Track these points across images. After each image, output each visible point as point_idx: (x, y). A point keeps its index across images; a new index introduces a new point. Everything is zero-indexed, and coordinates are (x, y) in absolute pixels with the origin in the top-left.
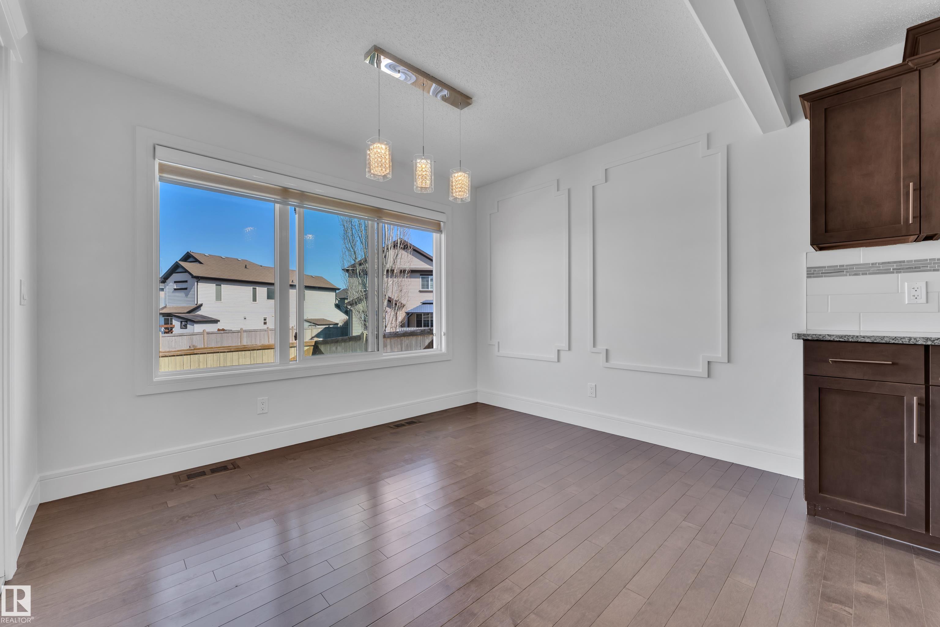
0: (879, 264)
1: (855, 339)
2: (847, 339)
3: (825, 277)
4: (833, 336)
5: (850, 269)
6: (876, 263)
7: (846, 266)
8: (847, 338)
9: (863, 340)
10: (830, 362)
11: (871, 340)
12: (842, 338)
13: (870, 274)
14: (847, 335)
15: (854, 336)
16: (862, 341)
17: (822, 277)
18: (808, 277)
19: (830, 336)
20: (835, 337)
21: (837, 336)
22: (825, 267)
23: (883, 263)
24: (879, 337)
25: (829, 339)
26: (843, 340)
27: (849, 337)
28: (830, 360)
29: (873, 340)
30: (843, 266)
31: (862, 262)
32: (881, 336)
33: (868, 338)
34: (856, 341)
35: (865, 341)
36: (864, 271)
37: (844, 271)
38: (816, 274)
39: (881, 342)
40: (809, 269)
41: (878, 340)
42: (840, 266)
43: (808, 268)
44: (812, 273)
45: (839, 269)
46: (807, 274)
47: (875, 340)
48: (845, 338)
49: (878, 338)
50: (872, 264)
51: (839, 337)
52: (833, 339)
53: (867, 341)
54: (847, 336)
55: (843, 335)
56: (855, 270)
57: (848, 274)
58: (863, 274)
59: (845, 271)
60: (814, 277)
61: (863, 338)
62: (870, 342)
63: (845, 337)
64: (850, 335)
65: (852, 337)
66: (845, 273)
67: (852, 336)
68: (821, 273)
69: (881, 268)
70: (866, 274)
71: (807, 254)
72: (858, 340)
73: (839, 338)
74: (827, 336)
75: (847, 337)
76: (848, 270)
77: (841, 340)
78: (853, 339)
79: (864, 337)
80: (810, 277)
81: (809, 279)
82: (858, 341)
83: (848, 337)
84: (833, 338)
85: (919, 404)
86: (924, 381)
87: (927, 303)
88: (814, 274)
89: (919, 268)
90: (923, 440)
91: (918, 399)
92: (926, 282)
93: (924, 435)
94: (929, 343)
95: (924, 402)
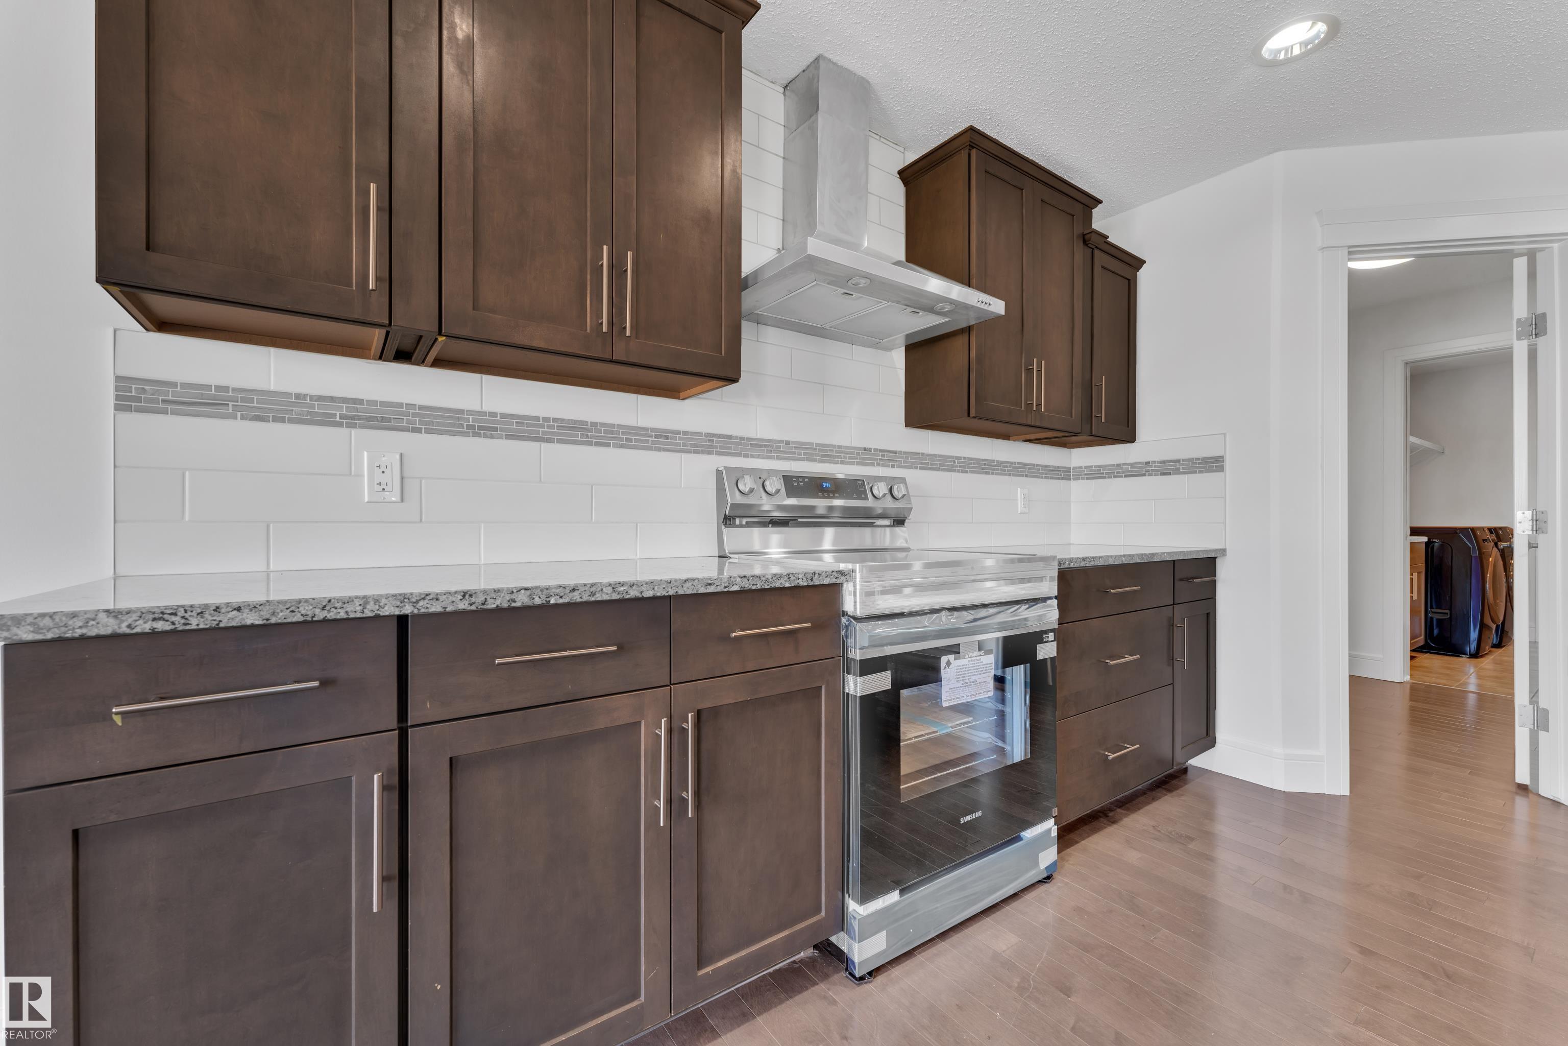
0: (312, 397)
1: (210, 618)
2: (183, 621)
3: (174, 413)
4: (128, 613)
5: (243, 400)
6: (306, 395)
7: (234, 390)
8: (183, 617)
9: (237, 620)
10: (118, 720)
11: (261, 616)
12: (164, 620)
13: (292, 421)
14: (183, 606)
15: (206, 606)
16: (234, 624)
17: (165, 412)
18: (118, 408)
19: (116, 617)
20: (135, 616)
21: (142, 614)
22: (174, 385)
23: (321, 398)
24: (285, 602)
25: (108, 631)
26: (167, 627)
27: (189, 613)
28: (117, 713)
29: (268, 616)
30: (226, 389)
31: (272, 388)
32: (290, 601)
33: (251, 610)
34: (214, 624)
35: (243, 623)
36: (278, 411)
37: (228, 404)
38: (148, 401)
39: (289, 620)
40: (121, 381)
41: (281, 614)
42: (218, 388)
43: (118, 378)
44: (136, 396)
45: (214, 397)
46: (118, 398)
47: (273, 614)
48: (173, 618)
49: (280, 606)
50: (298, 396)
51: (151, 616)
52: (129, 626)
53: (249, 622)
54: (182, 610)
55: (166, 607)
56: (255, 405)
57: (239, 414)
58: (275, 420)
59: (231, 404)
60: (139, 410)
61: (235, 612)
62: (257, 622)
63: (175, 614)
64: (191, 606)
65: (199, 611)
66: (231, 411)
67: (200, 606)
68: (163, 401)
69: (316, 410)
70: (282, 420)
71: (118, 332)
72: (218, 619)
73: (154, 619)
74: (102, 617)
75: (181, 612)
76: (239, 404)
77: (160, 626)
78: (202, 617)
79: (239, 609)
80: (128, 409)
81: (124, 416)
82: (222, 625)
83: (186, 611)
84: (130, 621)
85: (385, 788)
86: (392, 721)
87: (402, 501)
88: (139, 400)
89: (389, 420)
90: (395, 884)
91: (382, 778)
92: (401, 455)
93: (395, 871)
94: (408, 609)
95: (395, 780)
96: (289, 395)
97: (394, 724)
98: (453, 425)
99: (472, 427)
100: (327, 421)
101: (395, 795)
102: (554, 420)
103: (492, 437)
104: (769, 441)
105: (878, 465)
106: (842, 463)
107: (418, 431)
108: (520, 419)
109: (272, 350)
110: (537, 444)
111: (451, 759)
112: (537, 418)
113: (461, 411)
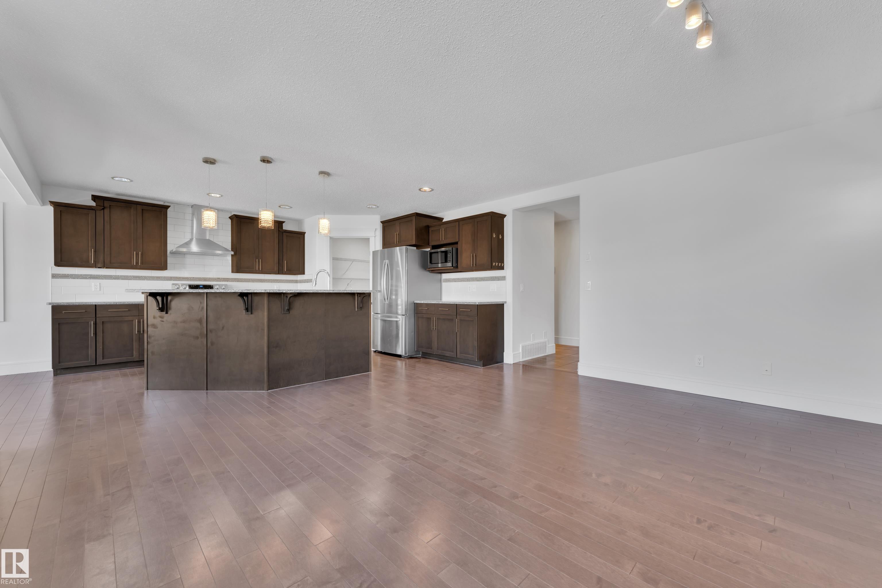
0: (83, 275)
3: (60, 278)
5: (71, 276)
7: (70, 274)
10: (63, 313)
13: (80, 279)
17: (58, 279)
19: (63, 303)
20: (65, 303)
22: (60, 274)
23: (85, 275)
25: (63, 305)
29: (79, 304)
30: (69, 274)
31: (76, 274)
33: (77, 303)
36: (77, 277)
40: (52, 274)
42: (67, 274)
44: (54, 276)
45: (67, 276)
48: (69, 304)
50: (81, 275)
56: (74, 276)
57: (71, 278)
58: (77, 279)
60: (55, 278)
61: (75, 304)
66: (69, 278)
69: (84, 277)
73: (67, 304)
78: (72, 304)
80: (53, 278)
85: (93, 324)
86: (95, 316)
87: (100, 290)
88: (55, 277)
89: (97, 278)
90: (95, 335)
91: (93, 322)
92: (100, 283)
93: (95, 333)
94: (96, 304)
95: (95, 323)
96: (79, 275)
97: (95, 317)
98: (111, 278)
99: (114, 278)
100: (86, 278)
101: (95, 325)
102: (132, 276)
103: (118, 279)
104: (188, 277)
105: (222, 281)
106: (210, 281)
107: (103, 279)
108: (124, 276)
109: (76, 268)
110: (128, 280)
111: (103, 322)
112: (128, 276)
113: (112, 276)
